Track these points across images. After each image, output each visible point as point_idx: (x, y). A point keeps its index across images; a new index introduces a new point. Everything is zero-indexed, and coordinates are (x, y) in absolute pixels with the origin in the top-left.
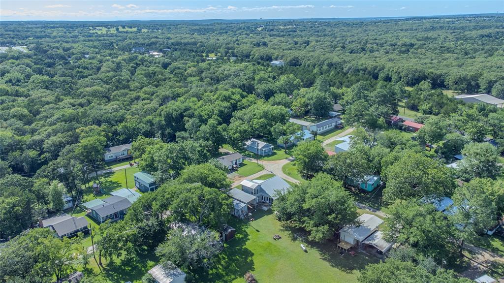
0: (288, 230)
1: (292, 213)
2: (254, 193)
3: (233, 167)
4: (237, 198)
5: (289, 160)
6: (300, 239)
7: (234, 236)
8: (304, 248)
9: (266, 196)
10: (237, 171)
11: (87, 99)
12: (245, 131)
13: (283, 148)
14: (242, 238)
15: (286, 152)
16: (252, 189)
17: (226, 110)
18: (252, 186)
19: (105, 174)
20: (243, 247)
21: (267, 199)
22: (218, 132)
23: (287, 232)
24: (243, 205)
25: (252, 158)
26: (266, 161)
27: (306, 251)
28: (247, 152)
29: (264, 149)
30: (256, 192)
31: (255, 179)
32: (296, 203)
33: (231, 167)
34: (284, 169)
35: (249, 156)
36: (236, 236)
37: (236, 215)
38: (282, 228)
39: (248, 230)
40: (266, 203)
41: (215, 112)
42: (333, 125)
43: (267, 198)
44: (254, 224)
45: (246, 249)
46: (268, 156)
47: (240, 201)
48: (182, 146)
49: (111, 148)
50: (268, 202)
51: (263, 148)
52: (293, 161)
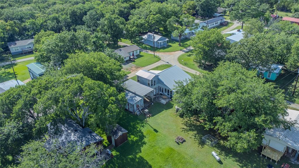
0: (193, 130)
1: (198, 110)
2: (150, 84)
3: (130, 58)
4: (132, 91)
5: (184, 51)
6: (209, 142)
7: (127, 139)
8: (218, 158)
9: (164, 88)
10: (134, 61)
11: (9, 4)
12: (142, 25)
13: (177, 41)
14: (137, 141)
15: (180, 45)
16: (149, 80)
17: (126, 10)
18: (149, 77)
19: (7, 65)
20: (138, 156)
21: (166, 91)
22: (115, 26)
23: (191, 133)
24: (138, 99)
25: (148, 50)
26: (162, 53)
27: (220, 162)
28: (144, 45)
29: (159, 42)
30: (153, 84)
31: (151, 70)
32: (205, 99)
33: (128, 59)
34: (180, 60)
35: (146, 48)
36: (129, 139)
37: (131, 110)
38: (185, 127)
39: (145, 130)
40: (164, 95)
41: (116, 11)
42: (219, 22)
43: (166, 89)
44: (151, 121)
45: (141, 158)
46: (164, 48)
47: (135, 94)
48: (73, 35)
49: (17, 42)
50: (166, 94)
51: (159, 40)
52: (188, 52)
